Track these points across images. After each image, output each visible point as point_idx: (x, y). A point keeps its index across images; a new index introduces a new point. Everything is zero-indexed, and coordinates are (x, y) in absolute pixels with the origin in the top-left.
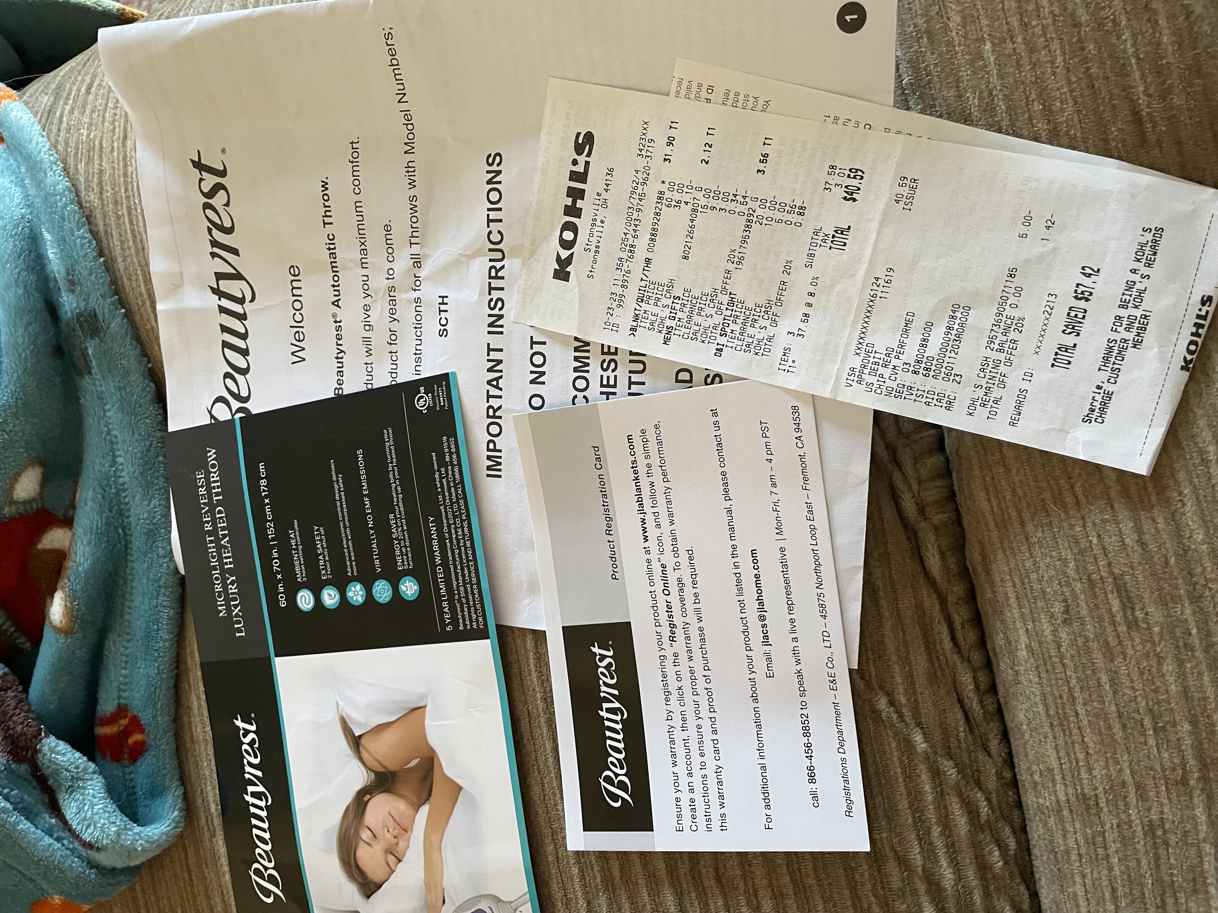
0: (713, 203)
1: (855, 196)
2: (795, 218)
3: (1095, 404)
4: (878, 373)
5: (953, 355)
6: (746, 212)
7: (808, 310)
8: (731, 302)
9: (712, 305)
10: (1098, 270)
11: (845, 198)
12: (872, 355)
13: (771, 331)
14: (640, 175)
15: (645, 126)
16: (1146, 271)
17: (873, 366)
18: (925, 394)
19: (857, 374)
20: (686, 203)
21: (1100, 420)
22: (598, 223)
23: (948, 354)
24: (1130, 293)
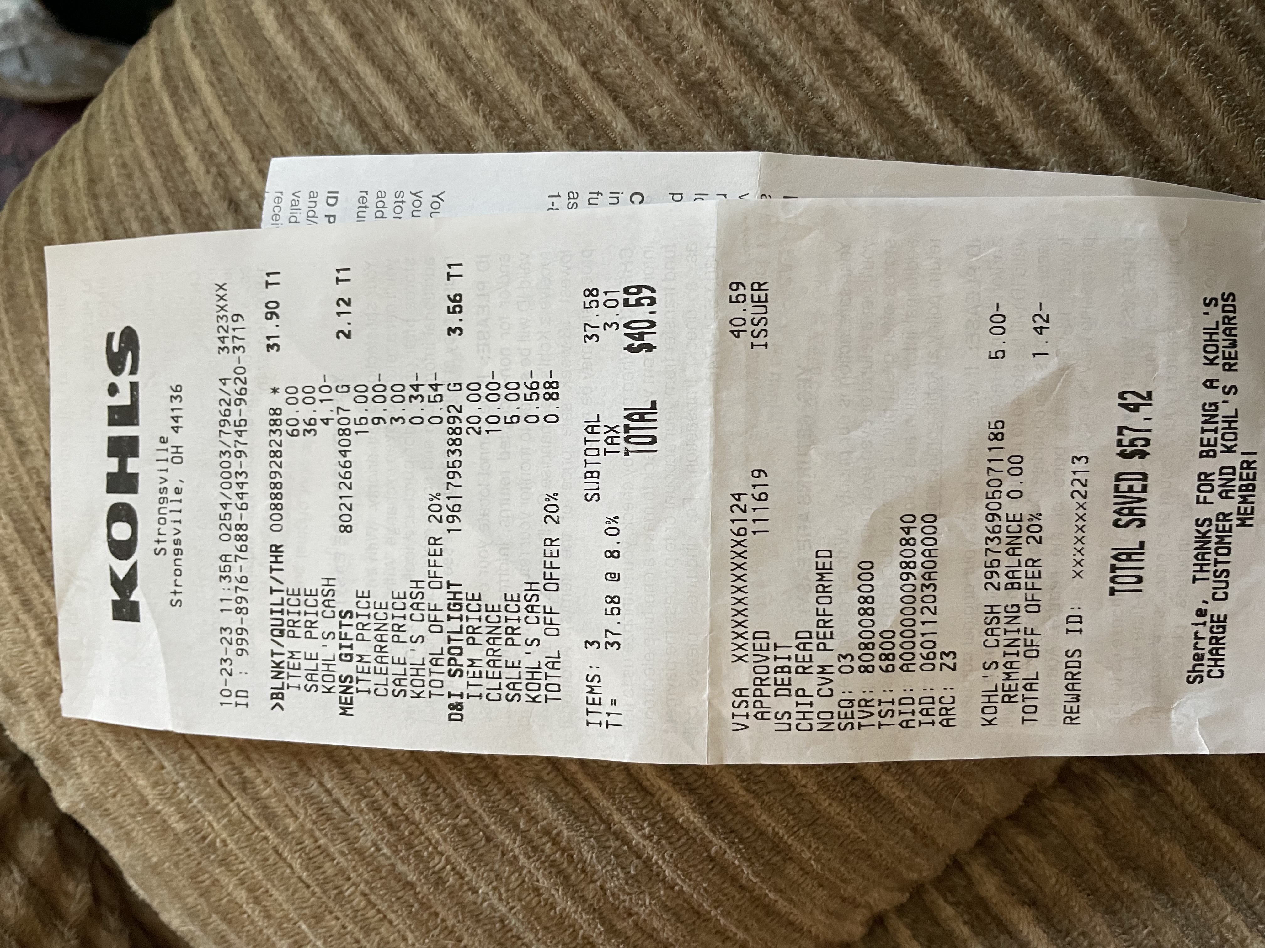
0: (376, 410)
1: (648, 339)
2: (545, 407)
3: (1202, 644)
4: (793, 689)
5: (928, 616)
6: (445, 415)
7: (613, 589)
8: (455, 602)
9: (417, 616)
10: (1150, 393)
11: (630, 348)
12: (771, 654)
13: (550, 646)
14: (230, 387)
15: (221, 292)
16: (1228, 379)
17: (779, 676)
18: (896, 707)
19: (751, 700)
20: (326, 421)
21: (1216, 672)
22: (171, 495)
23: (918, 617)
24: (1213, 426)
